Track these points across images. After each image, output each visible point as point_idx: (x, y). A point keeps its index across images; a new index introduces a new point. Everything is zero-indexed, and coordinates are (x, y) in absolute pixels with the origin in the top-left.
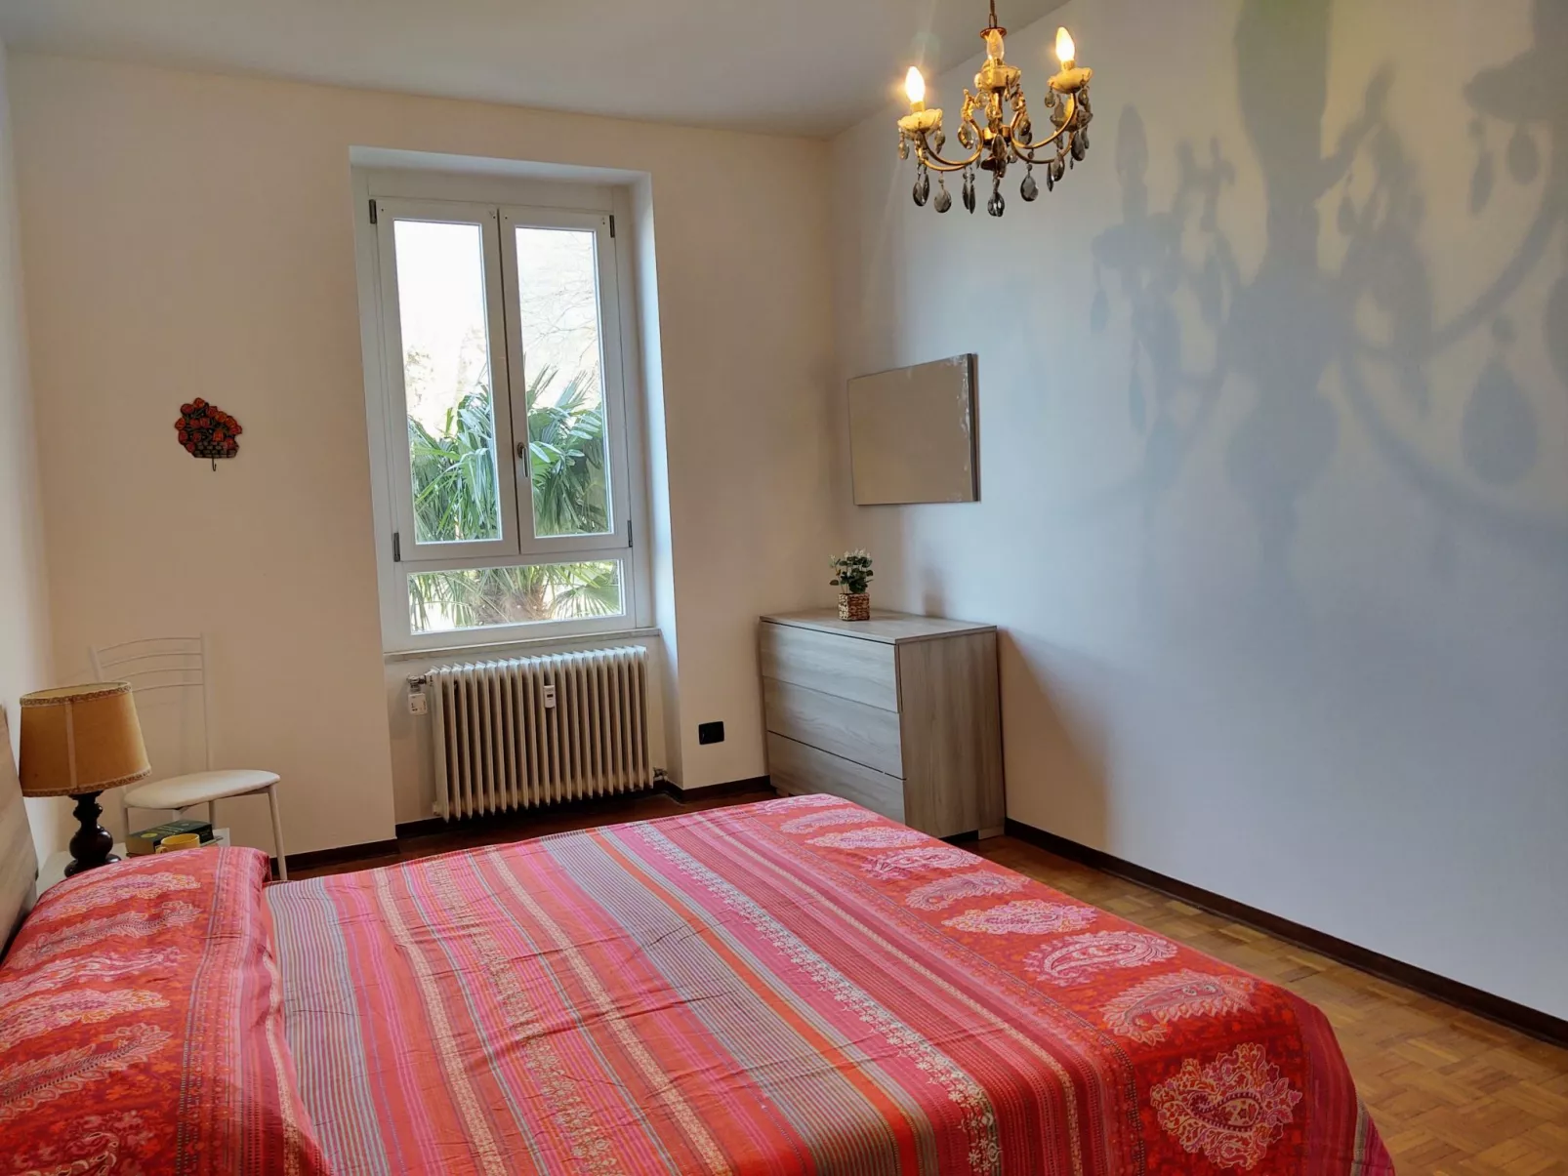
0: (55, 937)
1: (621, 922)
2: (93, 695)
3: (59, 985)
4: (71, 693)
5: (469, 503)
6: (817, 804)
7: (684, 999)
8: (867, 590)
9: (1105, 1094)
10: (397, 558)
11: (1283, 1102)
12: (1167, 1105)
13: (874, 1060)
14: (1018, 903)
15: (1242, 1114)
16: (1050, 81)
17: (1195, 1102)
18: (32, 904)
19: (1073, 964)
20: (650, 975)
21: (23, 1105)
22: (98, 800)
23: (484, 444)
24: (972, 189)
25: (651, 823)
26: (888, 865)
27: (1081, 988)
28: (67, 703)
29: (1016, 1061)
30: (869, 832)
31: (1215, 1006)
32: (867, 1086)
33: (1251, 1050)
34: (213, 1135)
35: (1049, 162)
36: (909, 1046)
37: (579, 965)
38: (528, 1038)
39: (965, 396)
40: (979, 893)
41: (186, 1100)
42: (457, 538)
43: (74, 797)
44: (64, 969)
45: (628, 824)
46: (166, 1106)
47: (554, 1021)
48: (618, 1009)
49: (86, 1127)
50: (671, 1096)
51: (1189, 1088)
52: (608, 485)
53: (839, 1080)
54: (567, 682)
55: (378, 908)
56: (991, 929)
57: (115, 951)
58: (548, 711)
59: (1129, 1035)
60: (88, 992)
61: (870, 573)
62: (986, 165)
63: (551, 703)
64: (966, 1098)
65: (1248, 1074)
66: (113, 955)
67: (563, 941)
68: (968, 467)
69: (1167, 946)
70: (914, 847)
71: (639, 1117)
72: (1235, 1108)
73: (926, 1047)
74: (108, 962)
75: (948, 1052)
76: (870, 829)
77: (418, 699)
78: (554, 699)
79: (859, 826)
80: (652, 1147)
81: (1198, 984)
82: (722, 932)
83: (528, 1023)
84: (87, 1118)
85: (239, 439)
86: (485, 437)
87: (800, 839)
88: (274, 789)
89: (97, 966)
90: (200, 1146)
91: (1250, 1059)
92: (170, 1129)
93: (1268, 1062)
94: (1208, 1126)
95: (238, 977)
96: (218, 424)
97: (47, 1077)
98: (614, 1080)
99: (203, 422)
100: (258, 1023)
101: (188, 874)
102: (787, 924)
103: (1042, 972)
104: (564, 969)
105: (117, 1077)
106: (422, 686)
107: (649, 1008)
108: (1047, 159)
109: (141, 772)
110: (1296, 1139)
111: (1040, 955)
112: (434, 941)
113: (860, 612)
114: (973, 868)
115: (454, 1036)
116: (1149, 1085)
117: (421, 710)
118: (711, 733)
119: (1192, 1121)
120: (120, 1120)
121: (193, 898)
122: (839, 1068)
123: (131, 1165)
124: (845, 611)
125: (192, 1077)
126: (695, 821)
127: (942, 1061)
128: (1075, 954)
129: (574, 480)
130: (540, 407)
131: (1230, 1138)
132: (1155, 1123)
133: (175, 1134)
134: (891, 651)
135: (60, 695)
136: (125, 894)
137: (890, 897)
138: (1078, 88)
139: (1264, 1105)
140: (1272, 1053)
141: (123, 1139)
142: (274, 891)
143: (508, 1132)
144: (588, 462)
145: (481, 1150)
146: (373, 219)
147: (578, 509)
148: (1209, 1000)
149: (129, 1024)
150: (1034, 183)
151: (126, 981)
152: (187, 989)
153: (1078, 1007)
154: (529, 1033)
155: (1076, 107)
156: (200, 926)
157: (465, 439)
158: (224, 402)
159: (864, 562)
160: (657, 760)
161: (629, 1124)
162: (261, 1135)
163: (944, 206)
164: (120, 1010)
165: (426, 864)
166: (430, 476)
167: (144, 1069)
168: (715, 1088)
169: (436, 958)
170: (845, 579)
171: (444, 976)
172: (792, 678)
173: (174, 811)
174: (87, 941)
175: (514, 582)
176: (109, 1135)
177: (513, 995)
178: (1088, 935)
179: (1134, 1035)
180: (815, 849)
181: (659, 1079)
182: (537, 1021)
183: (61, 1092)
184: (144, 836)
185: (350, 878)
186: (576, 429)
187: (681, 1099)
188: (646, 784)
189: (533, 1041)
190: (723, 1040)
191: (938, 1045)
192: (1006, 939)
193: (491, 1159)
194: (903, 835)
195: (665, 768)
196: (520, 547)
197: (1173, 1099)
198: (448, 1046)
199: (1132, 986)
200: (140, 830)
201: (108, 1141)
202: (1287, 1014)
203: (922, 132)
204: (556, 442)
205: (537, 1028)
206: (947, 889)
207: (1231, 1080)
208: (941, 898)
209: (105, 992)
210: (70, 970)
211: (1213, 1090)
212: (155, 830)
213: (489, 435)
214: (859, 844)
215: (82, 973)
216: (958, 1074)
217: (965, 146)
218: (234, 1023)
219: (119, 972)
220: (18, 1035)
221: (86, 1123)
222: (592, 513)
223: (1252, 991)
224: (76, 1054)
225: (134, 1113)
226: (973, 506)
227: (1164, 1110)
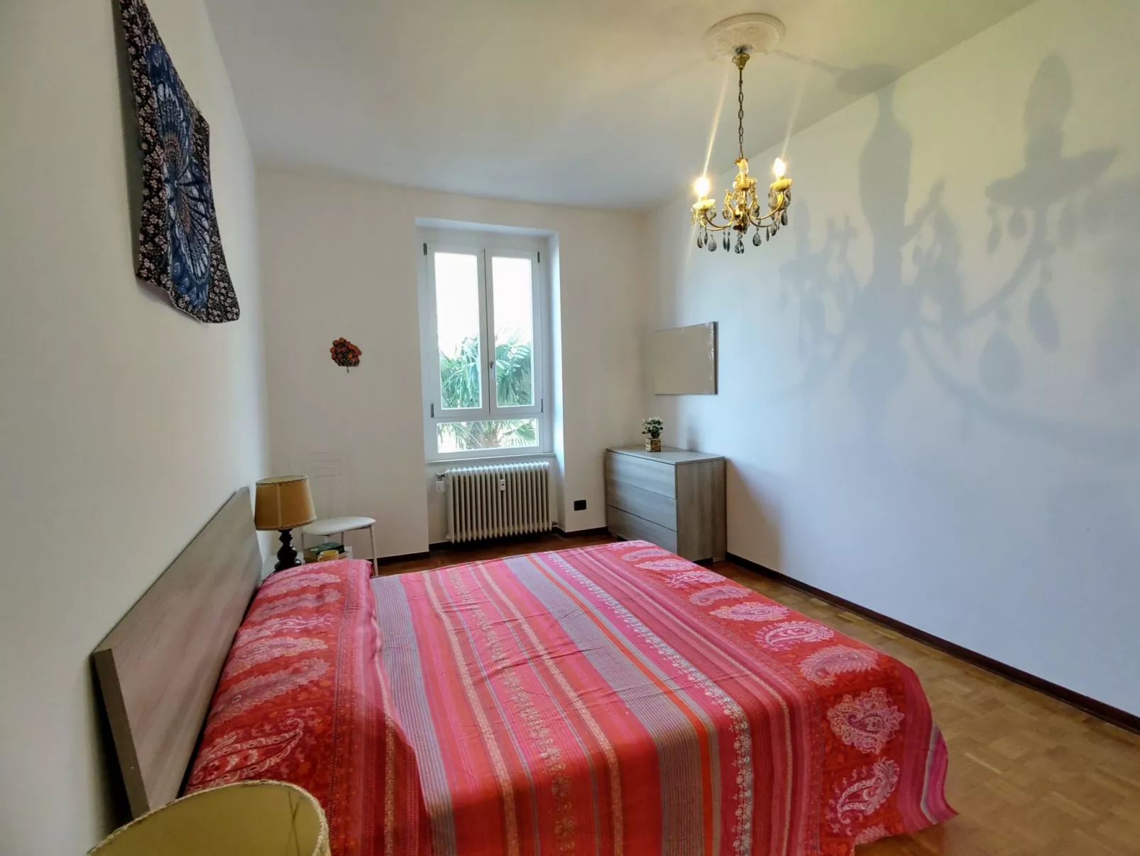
0: (271, 605)
1: (548, 606)
2: (289, 482)
3: (274, 633)
4: (280, 481)
5: (465, 390)
6: (639, 545)
7: (581, 649)
8: (660, 437)
9: (803, 715)
10: (432, 416)
11: (894, 718)
12: (836, 719)
13: (682, 689)
14: (748, 603)
15: (874, 725)
16: (771, 186)
17: (850, 717)
18: (260, 585)
19: (781, 639)
20: (563, 635)
21: (256, 702)
22: (291, 533)
23: (473, 360)
24: (729, 240)
25: (557, 553)
26: (678, 580)
27: (786, 653)
28: (278, 487)
29: (757, 693)
30: (666, 561)
31: (859, 666)
32: (680, 704)
33: (878, 691)
34: (351, 722)
35: (768, 226)
36: (700, 682)
37: (526, 627)
38: (504, 668)
39: (712, 343)
40: (727, 597)
41: (337, 702)
42: (459, 406)
43: (280, 531)
44: (275, 624)
45: (545, 553)
46: (327, 705)
47: (516, 659)
48: (549, 653)
49: (288, 715)
50: (579, 705)
51: (847, 711)
52: (533, 380)
53: (664, 699)
54: (512, 478)
55: (426, 594)
56: (735, 617)
57: (301, 615)
58: (502, 492)
59: (815, 681)
60: (288, 638)
61: (661, 428)
62: (735, 228)
63: (503, 488)
64: (732, 713)
65: (877, 704)
66: (300, 618)
67: (518, 615)
68: (712, 378)
69: (828, 631)
70: (690, 571)
71: (563, 716)
72: (870, 721)
73: (709, 683)
74: (297, 621)
75: (720, 686)
76: (667, 560)
77: (441, 483)
78: (505, 486)
79: (661, 558)
80: (571, 734)
81: (848, 653)
82: (597, 612)
83: (503, 659)
84: (288, 710)
85: (360, 357)
86: (474, 357)
87: (632, 564)
88: (373, 528)
89: (292, 623)
90: (345, 728)
91: (878, 695)
92: (330, 718)
93: (887, 697)
94: (857, 731)
95: (361, 631)
96: (350, 350)
97: (268, 686)
98: (549, 694)
99: (344, 349)
100: (371, 658)
101: (335, 574)
102: (630, 610)
103: (765, 643)
104: (518, 628)
105: (303, 688)
106: (443, 478)
107: (564, 654)
108: (766, 225)
109: (312, 519)
110: (901, 738)
111: (762, 633)
112: (454, 612)
113: (656, 448)
114: (722, 583)
115: (467, 665)
116: (827, 708)
117: (443, 490)
118: (580, 505)
119: (848, 728)
120: (305, 712)
121: (339, 587)
122: (665, 692)
123: (310, 737)
124: (649, 447)
125: (340, 689)
126: (578, 552)
127: (718, 692)
128: (780, 633)
129: (516, 379)
130: (500, 344)
131: (868, 737)
132: (829, 727)
133: (332, 720)
134: (672, 469)
135: (275, 482)
136: (305, 584)
137: (682, 598)
138: (785, 189)
139: (885, 720)
140: (889, 693)
141: (306, 722)
142: (374, 581)
143: (497, 721)
144: (522, 370)
145: (483, 731)
146: (425, 252)
147: (516, 393)
148: (855, 663)
149: (308, 658)
150: (759, 237)
151: (306, 632)
152: (336, 639)
153: (787, 664)
154: (504, 665)
155: (784, 199)
156: (341, 602)
157: (465, 358)
158: (353, 340)
159: (659, 423)
160: (553, 517)
161: (559, 720)
162: (375, 723)
163: (713, 248)
164: (304, 650)
165: (448, 570)
166: (447, 375)
167: (315, 683)
168: (601, 701)
169: (455, 621)
170: (649, 431)
171: (460, 631)
172: (621, 479)
173: (326, 537)
174: (286, 609)
175: (485, 428)
176: (299, 720)
177: (495, 643)
178: (786, 623)
179: (817, 681)
180: (640, 569)
181: (572, 695)
182: (508, 658)
183: (275, 695)
184: (312, 550)
185: (411, 576)
186: (516, 354)
187: (584, 706)
188: (548, 529)
189: (506, 670)
190: (602, 673)
191: (715, 682)
192: (744, 623)
193: (489, 736)
194: (684, 563)
195: (557, 521)
196: (490, 412)
197: (838, 716)
198: (464, 670)
199: (814, 653)
200: (310, 547)
201: (298, 724)
202: (896, 673)
203: (705, 210)
204: (507, 360)
205: (507, 663)
206: (711, 594)
207: (868, 706)
208: (707, 599)
209: (296, 638)
210: (279, 625)
211: (859, 711)
212: (317, 547)
213: (476, 357)
214: (662, 568)
215: (284, 627)
216: (727, 699)
217: (725, 218)
218: (360, 657)
219: (303, 627)
220: (254, 661)
221: (288, 713)
222: (524, 396)
223: (877, 658)
224: (282, 674)
225: (311, 708)
226: (715, 397)
227: (833, 722)
